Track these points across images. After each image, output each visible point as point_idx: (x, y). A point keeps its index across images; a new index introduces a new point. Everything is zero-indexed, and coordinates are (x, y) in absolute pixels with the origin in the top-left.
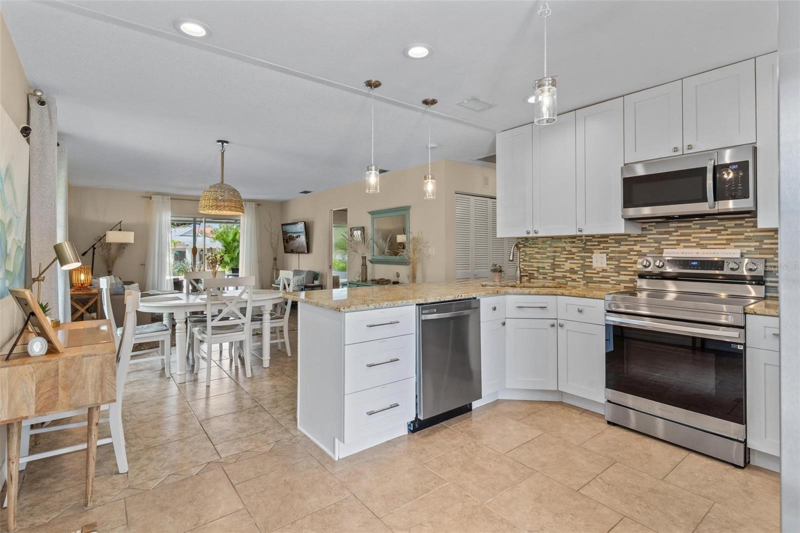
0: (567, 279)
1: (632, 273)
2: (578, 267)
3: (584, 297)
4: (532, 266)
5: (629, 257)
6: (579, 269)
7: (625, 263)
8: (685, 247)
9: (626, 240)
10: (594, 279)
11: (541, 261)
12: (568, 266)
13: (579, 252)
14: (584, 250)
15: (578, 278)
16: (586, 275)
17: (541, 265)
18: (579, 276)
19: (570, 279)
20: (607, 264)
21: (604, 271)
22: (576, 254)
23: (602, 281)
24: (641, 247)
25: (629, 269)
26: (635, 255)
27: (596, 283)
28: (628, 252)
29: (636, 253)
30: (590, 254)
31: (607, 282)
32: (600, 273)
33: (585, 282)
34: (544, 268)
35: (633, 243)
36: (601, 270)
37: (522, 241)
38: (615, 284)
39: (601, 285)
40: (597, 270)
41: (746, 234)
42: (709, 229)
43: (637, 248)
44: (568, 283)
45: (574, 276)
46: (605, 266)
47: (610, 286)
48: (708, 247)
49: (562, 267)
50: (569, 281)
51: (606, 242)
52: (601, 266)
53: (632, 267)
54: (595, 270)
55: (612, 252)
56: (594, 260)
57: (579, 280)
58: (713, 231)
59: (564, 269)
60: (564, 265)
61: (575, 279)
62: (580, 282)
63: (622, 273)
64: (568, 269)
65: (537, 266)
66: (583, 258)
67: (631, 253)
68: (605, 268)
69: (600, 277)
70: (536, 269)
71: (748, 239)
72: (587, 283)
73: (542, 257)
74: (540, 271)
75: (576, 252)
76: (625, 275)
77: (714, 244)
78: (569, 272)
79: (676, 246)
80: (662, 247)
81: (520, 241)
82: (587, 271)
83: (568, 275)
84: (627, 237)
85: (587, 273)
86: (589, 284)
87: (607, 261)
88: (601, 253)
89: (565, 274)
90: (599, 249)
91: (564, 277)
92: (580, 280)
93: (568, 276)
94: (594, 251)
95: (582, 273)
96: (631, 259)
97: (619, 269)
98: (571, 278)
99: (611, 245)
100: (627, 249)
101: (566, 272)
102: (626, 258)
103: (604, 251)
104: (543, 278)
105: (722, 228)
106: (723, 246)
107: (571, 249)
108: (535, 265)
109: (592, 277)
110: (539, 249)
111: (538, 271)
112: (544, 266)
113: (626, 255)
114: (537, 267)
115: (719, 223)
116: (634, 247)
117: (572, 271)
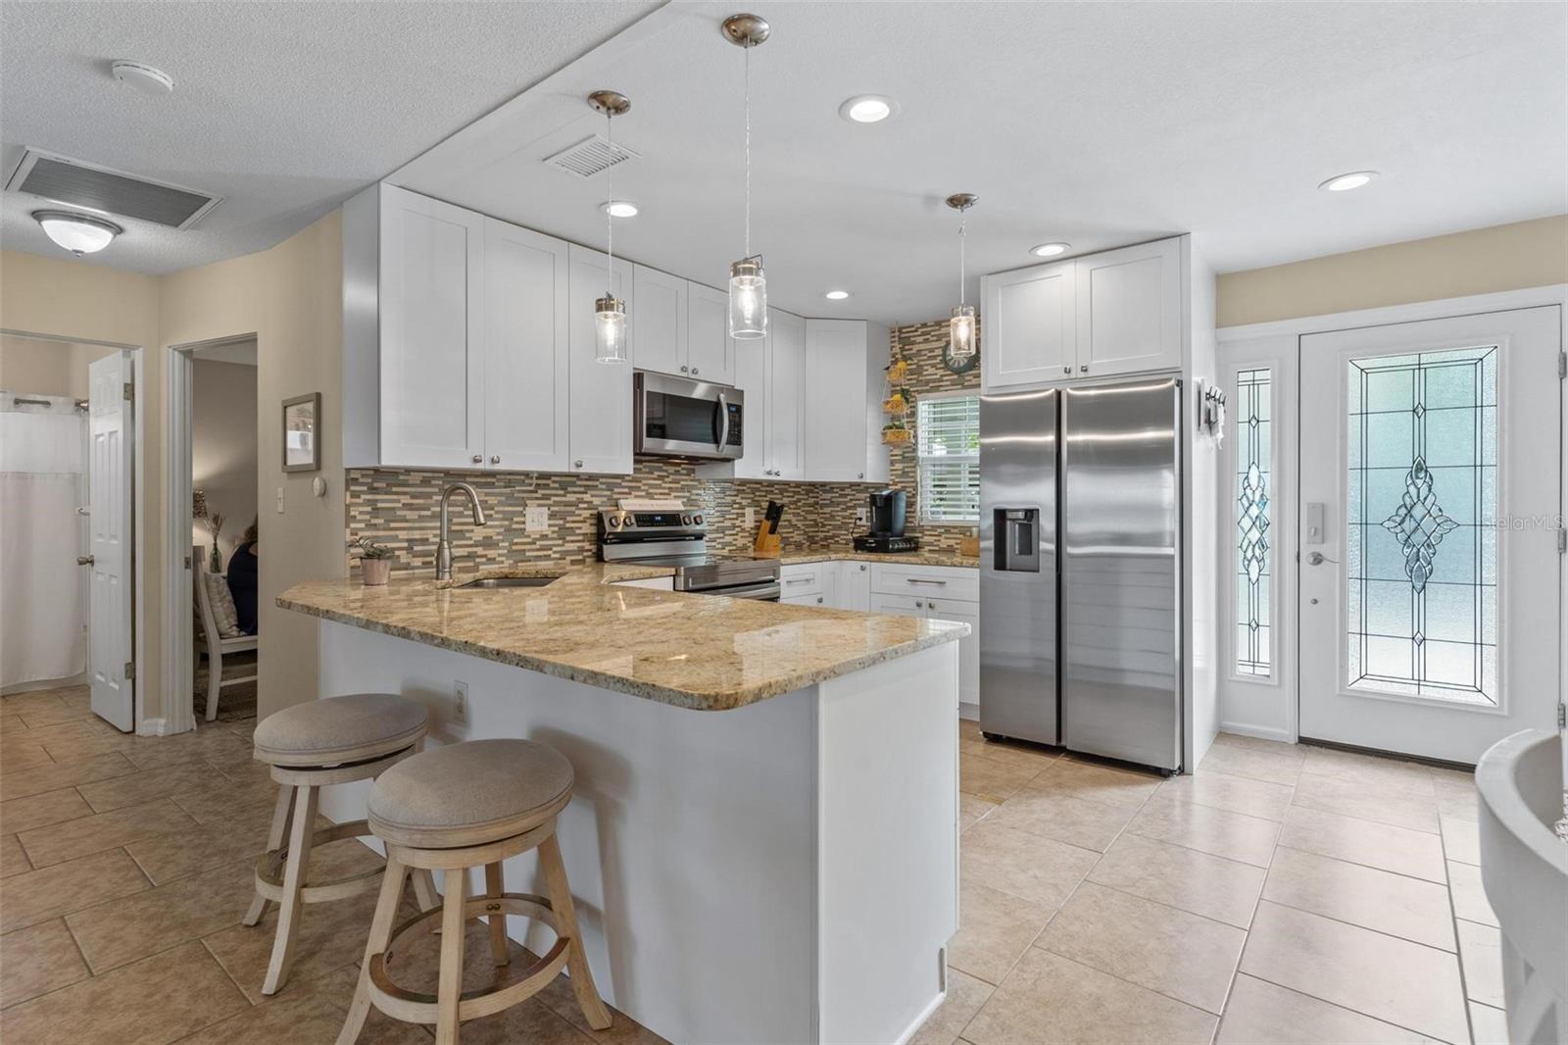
0: (478, 560)
1: (581, 538)
2: (498, 534)
3: (651, 577)
4: (395, 539)
5: (577, 512)
6: (501, 537)
7: (574, 522)
8: (636, 497)
9: (573, 484)
10: (528, 554)
11: (417, 525)
12: (479, 533)
13: (500, 503)
14: (511, 500)
15: (500, 555)
16: (514, 548)
17: (417, 535)
18: (500, 552)
19: (484, 560)
20: (550, 526)
21: (544, 537)
22: (496, 509)
23: (540, 556)
24: (592, 496)
25: (578, 531)
26: (585, 509)
27: (530, 561)
28: (575, 504)
29: (585, 505)
30: (521, 509)
31: (548, 557)
32: (538, 543)
33: (511, 562)
34: (425, 541)
35: (582, 489)
36: (538, 536)
37: (363, 476)
38: (560, 559)
39: (539, 563)
40: (533, 536)
41: (682, 483)
42: (656, 474)
43: (587, 497)
44: (481, 567)
45: (491, 553)
46: (545, 529)
47: (551, 562)
48: (656, 497)
49: (468, 535)
50: (483, 564)
51: (547, 486)
52: (539, 528)
53: (580, 528)
54: (529, 536)
55: (556, 504)
56: (528, 519)
57: (500, 559)
58: (660, 478)
59: (471, 539)
60: (472, 531)
61: (495, 559)
62: (502, 562)
63: (568, 538)
64: (481, 538)
65: (406, 537)
66: (508, 516)
67: (581, 506)
68: (544, 533)
69: (538, 550)
70: (405, 545)
71: (682, 489)
72: (516, 562)
73: (420, 516)
74: (416, 548)
75: (496, 505)
76: (572, 542)
77: (661, 494)
78: (481, 546)
79: (628, 496)
80: (615, 496)
81: (359, 476)
82: (515, 540)
83: (480, 550)
84: (575, 479)
85: (516, 544)
86: (520, 564)
87: (549, 519)
88: (539, 505)
89: (474, 549)
90: (537, 499)
91: (470, 557)
92: (503, 559)
93: (479, 553)
94: (528, 502)
95: (507, 544)
96: (580, 515)
97: (563, 533)
98: (485, 556)
99: (553, 492)
100: (574, 499)
101: (476, 546)
102: (572, 514)
103: (542, 502)
104: (423, 563)
105: (665, 474)
106: (666, 497)
107: (487, 498)
108: (402, 535)
109: (524, 550)
110: (414, 496)
111: (409, 549)
112: (426, 537)
113: (573, 509)
114: (408, 541)
115: (665, 468)
116: (584, 496)
117: (487, 542)
